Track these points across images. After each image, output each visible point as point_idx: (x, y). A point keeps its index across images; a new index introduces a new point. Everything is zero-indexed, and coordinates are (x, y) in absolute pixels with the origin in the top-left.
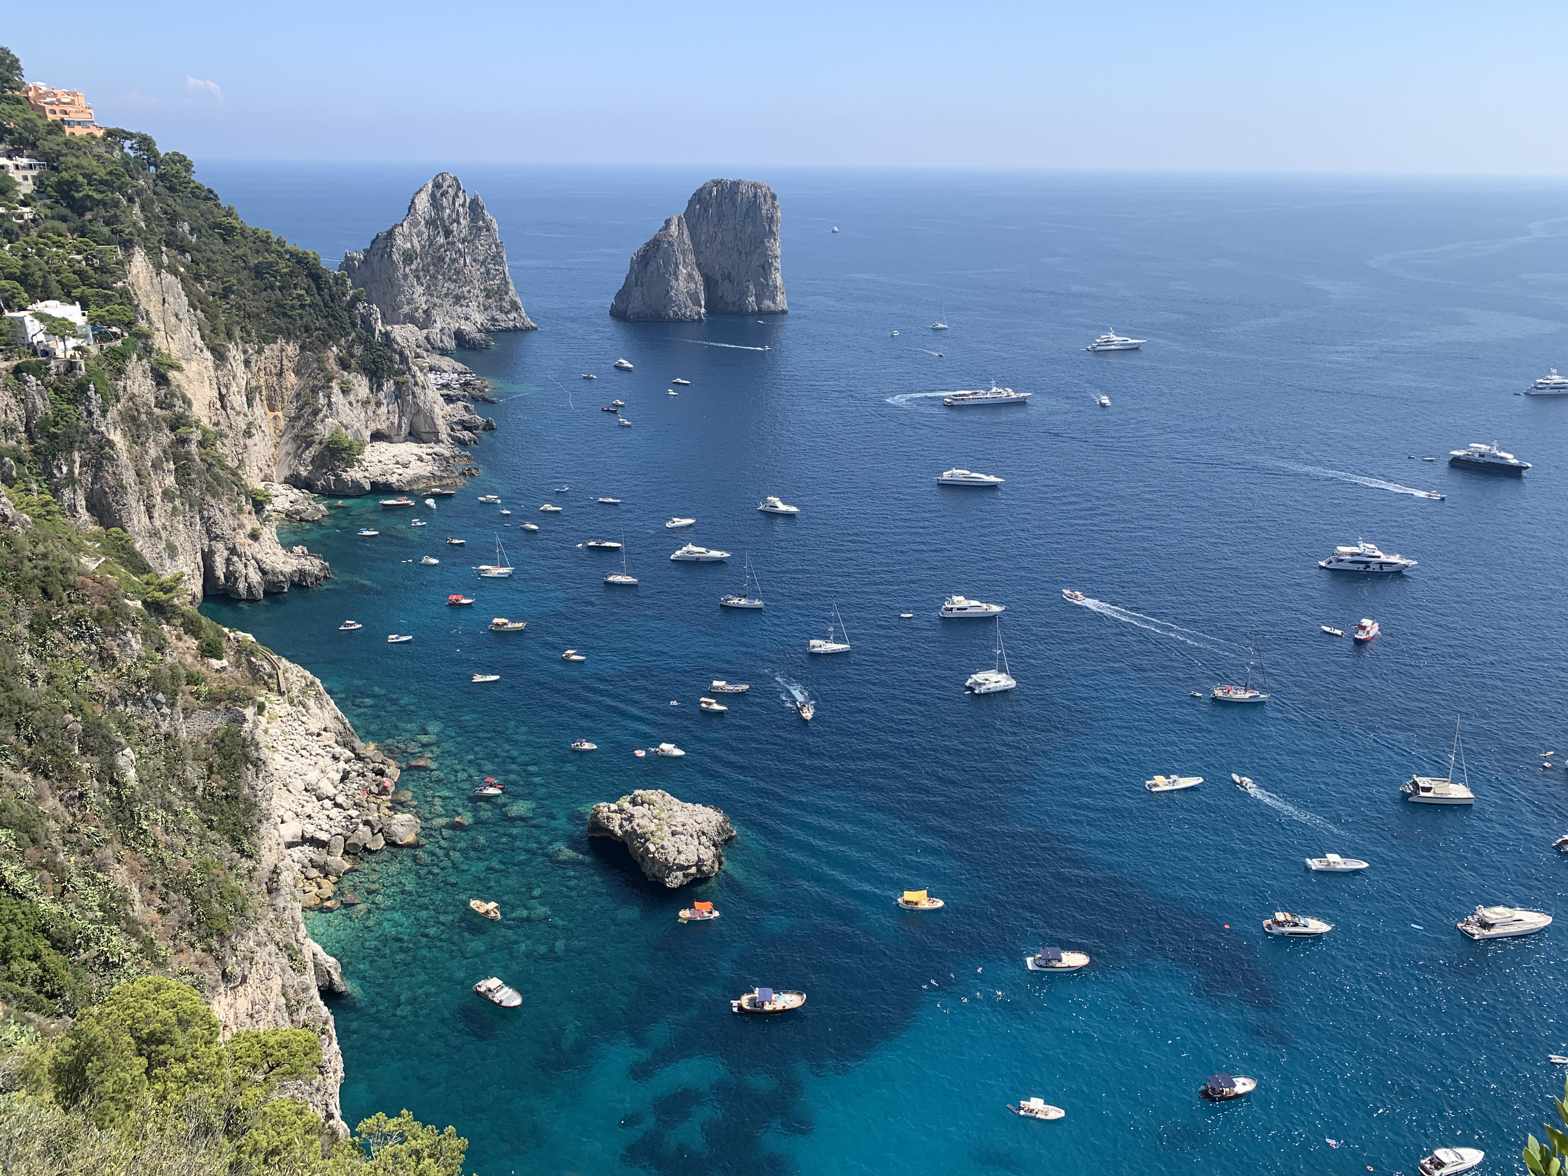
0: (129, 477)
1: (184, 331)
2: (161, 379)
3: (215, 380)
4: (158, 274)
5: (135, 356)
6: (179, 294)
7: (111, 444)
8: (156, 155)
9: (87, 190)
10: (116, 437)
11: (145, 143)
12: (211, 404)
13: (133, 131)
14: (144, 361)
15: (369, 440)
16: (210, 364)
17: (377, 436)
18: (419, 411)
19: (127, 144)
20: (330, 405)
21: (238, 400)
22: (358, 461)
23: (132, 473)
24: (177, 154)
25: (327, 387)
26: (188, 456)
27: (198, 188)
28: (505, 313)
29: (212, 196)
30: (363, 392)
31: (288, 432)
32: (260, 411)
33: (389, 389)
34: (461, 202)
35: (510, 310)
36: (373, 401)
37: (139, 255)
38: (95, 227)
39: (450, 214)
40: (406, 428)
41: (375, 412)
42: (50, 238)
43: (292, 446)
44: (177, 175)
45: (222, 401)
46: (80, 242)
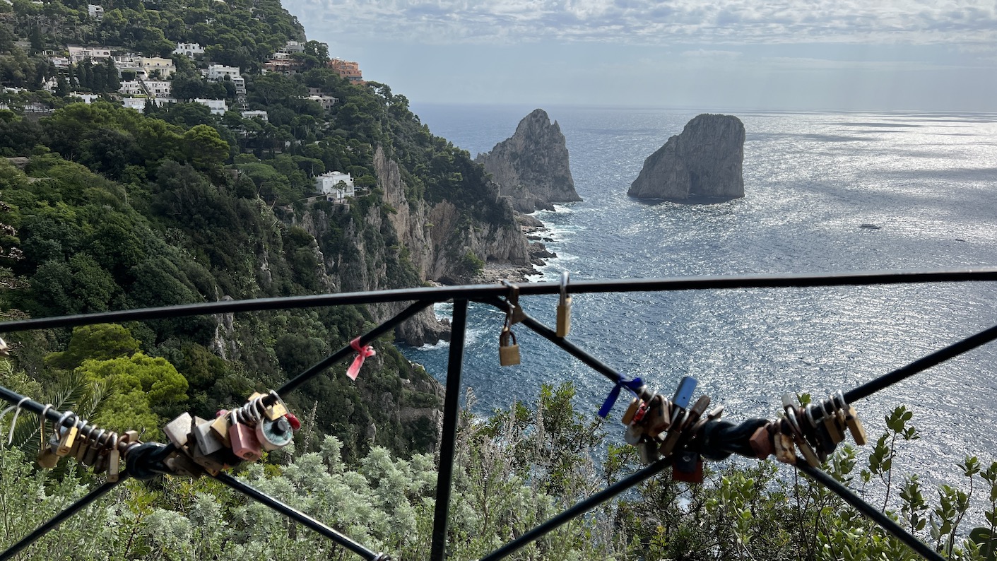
0: (364, 270)
1: (396, 193)
2: (384, 217)
3: (408, 221)
4: (388, 160)
5: (374, 204)
6: (397, 171)
7: (358, 251)
8: (390, 96)
9: (358, 114)
10: (360, 247)
11: (387, 90)
12: (405, 235)
13: (381, 83)
14: (378, 207)
15: (486, 260)
16: (407, 211)
17: (491, 259)
18: (515, 246)
19: (377, 90)
20: (467, 238)
21: (420, 233)
22: (480, 272)
23: (365, 268)
24: (401, 96)
25: (467, 229)
26: (393, 261)
27: (411, 114)
28: (565, 192)
29: (416, 119)
30: (486, 232)
31: (443, 253)
32: (429, 240)
33: (500, 232)
34: (546, 126)
35: (567, 190)
36: (490, 238)
37: (380, 149)
38: (359, 134)
39: (539, 133)
40: (507, 255)
41: (491, 244)
42: (339, 139)
43: (444, 261)
44: (400, 107)
45: (411, 233)
46: (353, 141)
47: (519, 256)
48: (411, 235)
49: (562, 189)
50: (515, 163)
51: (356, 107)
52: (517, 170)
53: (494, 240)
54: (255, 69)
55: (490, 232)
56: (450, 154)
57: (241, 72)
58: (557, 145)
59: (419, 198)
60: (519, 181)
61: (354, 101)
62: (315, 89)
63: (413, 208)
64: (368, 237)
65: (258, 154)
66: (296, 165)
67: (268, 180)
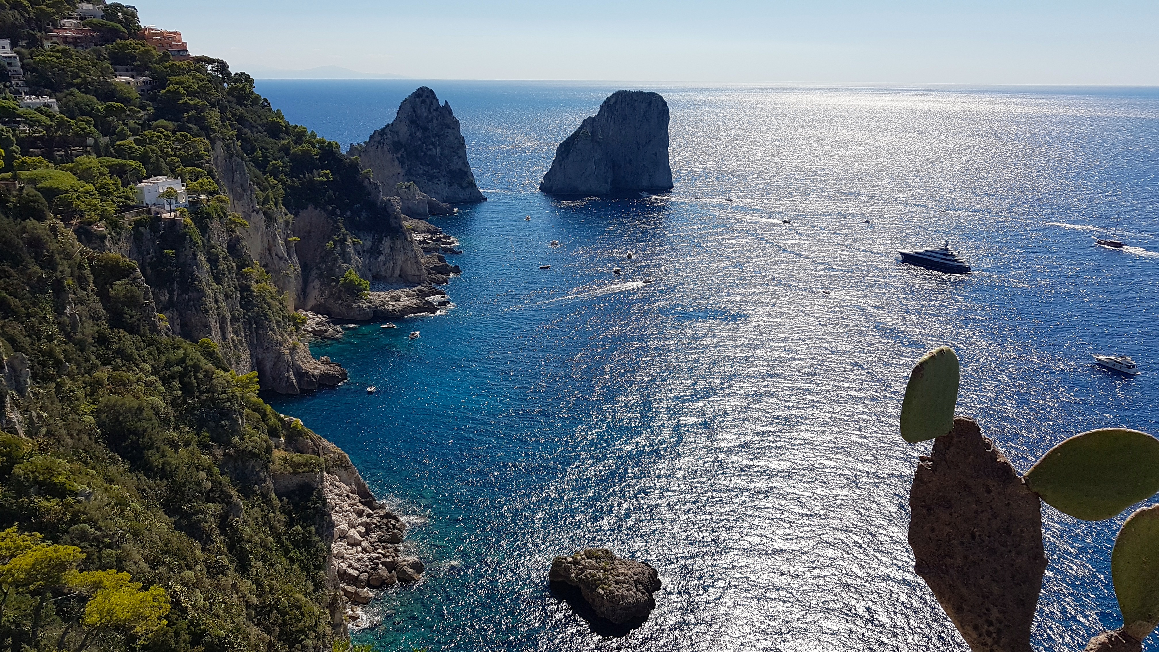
0: (210, 302)
1: (246, 199)
2: (231, 233)
3: (265, 236)
4: (231, 158)
5: (216, 216)
6: (244, 171)
8: (229, 74)
9: (186, 99)
11: (223, 66)
12: (262, 253)
13: (215, 58)
14: (222, 220)
15: (370, 280)
16: (263, 223)
17: (377, 279)
18: (407, 260)
19: (210, 67)
20: (344, 253)
21: (281, 250)
22: (365, 295)
24: (243, 74)
25: (343, 242)
26: (248, 288)
27: (257, 98)
28: (463, 188)
29: (266, 104)
30: (369, 244)
31: (314, 273)
32: (295, 258)
33: (386, 243)
34: (434, 108)
35: (467, 187)
36: (374, 252)
37: (219, 143)
38: (190, 125)
39: (427, 117)
40: (397, 272)
41: (376, 259)
42: (162, 132)
43: (317, 284)
44: (243, 88)
45: (269, 250)
46: (181, 135)
47: (413, 273)
48: (270, 253)
49: (460, 185)
50: (399, 156)
51: (181, 90)
52: (402, 163)
53: (380, 253)
54: (34, 43)
55: (373, 243)
56: (314, 147)
57: (13, 45)
58: (450, 131)
59: (276, 204)
60: (406, 178)
61: (180, 83)
62: (124, 67)
63: (269, 218)
64: (213, 260)
65: (49, 156)
66: (106, 170)
67: (67, 192)
